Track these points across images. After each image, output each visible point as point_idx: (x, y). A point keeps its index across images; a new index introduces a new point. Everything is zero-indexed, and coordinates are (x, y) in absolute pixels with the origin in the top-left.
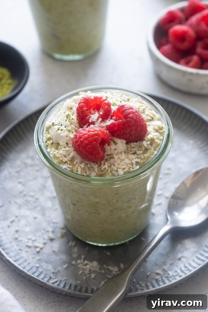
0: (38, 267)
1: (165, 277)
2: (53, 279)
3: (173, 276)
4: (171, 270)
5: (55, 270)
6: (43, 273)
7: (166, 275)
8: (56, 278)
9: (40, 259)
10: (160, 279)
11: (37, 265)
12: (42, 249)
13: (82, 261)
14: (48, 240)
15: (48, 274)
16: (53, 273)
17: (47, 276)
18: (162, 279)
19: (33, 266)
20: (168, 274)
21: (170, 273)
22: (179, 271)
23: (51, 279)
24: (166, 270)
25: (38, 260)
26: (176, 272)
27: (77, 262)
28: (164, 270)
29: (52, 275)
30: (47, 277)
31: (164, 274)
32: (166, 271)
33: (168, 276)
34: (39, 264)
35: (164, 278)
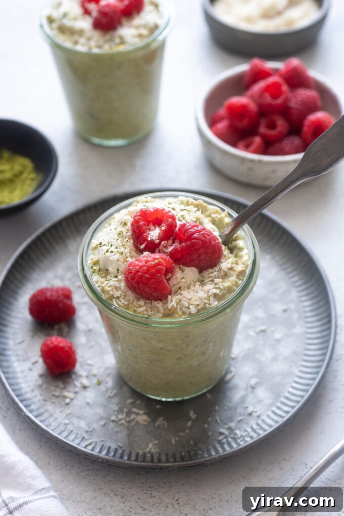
0: (66, 424)
1: (232, 438)
2: (87, 440)
3: (242, 436)
4: (239, 429)
5: (89, 427)
6: (73, 432)
7: (232, 436)
8: (90, 439)
9: (70, 414)
10: (225, 440)
11: (67, 422)
12: (72, 400)
13: (124, 416)
14: (80, 387)
15: (79, 433)
16: (87, 432)
17: (78, 436)
18: (227, 441)
19: (61, 423)
20: (236, 434)
21: (238, 432)
22: (249, 430)
23: (84, 440)
24: (232, 428)
25: (67, 415)
26: (246, 431)
27: (117, 418)
28: (229, 428)
29: (85, 435)
30: (78, 438)
31: (230, 434)
32: (232, 430)
33: (236, 436)
34: (69, 420)
35: (229, 439)
